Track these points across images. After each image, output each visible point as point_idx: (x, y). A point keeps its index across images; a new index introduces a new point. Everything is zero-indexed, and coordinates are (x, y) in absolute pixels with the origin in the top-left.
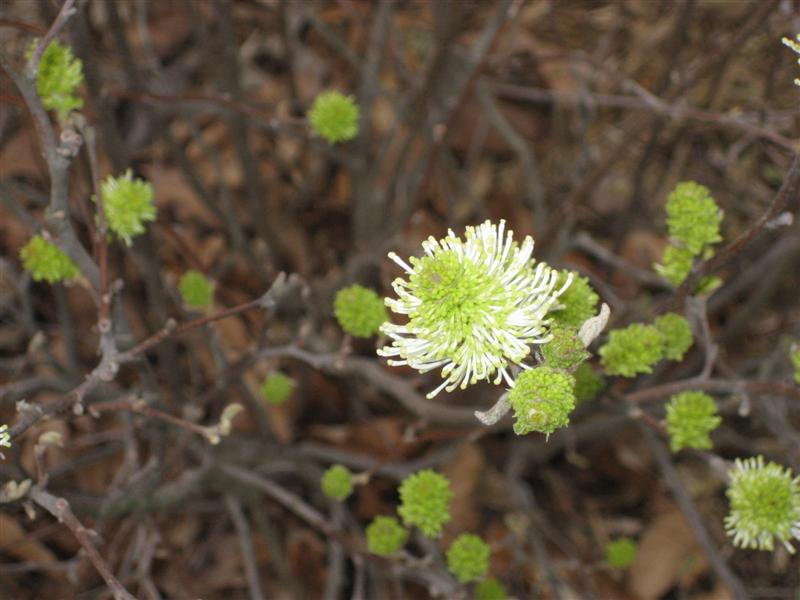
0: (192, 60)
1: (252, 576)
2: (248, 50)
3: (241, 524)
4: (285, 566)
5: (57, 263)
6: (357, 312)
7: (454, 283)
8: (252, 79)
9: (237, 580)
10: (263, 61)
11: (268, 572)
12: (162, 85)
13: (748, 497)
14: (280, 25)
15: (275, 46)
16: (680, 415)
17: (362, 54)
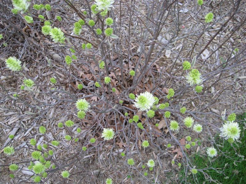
0: (117, 60)
1: (115, 120)
2: (124, 60)
3: (115, 114)
4: (119, 119)
5: (99, 85)
6: (132, 96)
7: (143, 99)
8: (124, 63)
9: (114, 120)
10: (125, 62)
11: (117, 119)
12: (114, 63)
13: (172, 124)
14: (128, 58)
15: (127, 60)
16: (166, 114)
17: (137, 64)
